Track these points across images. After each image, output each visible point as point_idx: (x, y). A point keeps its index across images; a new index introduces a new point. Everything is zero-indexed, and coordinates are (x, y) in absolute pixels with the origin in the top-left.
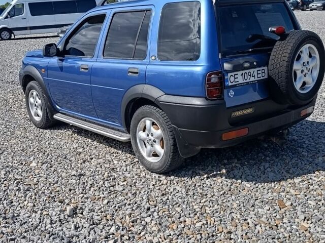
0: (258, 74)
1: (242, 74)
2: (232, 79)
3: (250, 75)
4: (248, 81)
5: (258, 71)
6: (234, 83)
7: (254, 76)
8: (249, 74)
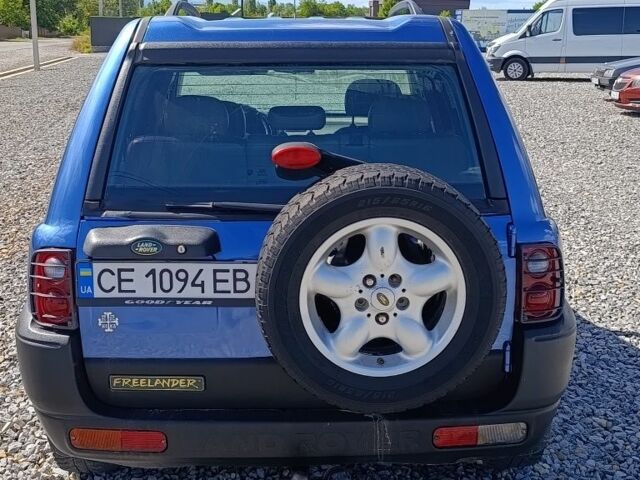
0: (216, 281)
1: (153, 272)
2: (109, 281)
3: (185, 281)
4: (173, 294)
5: (215, 271)
6: (115, 294)
7: (202, 285)
8: (182, 275)
